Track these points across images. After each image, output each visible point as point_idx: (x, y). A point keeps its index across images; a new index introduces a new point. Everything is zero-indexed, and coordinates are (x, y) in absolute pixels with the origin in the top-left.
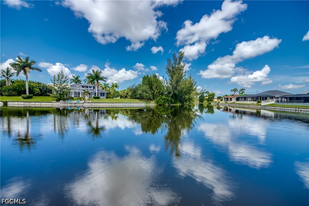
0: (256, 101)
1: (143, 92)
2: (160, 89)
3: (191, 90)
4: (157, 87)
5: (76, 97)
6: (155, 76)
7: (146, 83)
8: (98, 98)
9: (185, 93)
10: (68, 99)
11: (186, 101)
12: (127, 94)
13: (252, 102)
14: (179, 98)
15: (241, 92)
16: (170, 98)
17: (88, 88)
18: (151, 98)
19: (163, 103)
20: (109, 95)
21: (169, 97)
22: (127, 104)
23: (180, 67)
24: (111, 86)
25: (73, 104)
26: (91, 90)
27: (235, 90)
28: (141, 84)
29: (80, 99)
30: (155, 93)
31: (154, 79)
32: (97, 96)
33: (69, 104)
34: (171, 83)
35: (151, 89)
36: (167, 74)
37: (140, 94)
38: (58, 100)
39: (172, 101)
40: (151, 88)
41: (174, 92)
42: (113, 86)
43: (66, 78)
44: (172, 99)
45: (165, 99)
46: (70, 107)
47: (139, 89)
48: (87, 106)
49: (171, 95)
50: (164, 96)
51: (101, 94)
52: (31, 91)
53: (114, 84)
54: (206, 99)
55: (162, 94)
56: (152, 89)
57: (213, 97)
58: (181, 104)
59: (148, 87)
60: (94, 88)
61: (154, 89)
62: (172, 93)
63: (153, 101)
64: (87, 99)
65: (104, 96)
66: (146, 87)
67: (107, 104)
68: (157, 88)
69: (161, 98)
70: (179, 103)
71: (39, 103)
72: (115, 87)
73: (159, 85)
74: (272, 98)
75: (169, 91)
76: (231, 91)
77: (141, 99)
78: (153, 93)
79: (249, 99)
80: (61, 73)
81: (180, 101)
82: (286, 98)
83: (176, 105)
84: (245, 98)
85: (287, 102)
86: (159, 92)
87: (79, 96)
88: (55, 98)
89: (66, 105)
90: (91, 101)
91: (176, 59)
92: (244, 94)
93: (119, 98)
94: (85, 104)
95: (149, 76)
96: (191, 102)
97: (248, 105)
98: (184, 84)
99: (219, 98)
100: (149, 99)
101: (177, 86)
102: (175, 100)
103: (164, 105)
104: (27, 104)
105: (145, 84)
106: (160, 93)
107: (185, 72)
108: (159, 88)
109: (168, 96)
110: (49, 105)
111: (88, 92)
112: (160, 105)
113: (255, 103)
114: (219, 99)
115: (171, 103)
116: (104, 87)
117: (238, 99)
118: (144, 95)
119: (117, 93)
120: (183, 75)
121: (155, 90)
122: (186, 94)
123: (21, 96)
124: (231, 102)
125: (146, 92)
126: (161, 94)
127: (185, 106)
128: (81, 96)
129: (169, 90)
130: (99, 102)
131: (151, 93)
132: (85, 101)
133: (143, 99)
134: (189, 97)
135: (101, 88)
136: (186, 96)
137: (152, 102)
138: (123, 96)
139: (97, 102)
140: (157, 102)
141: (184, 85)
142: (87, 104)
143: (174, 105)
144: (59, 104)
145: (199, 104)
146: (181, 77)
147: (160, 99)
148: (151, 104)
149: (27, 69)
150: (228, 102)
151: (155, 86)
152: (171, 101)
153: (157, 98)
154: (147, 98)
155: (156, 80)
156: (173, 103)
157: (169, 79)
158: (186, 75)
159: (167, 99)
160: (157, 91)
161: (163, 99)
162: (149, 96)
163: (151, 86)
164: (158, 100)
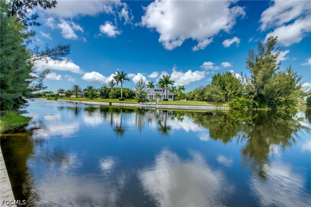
1: (212, 93)
2: (236, 89)
3: (290, 88)
4: (232, 87)
5: (150, 99)
6: (229, 74)
7: (217, 83)
8: (167, 100)
9: (278, 93)
10: (145, 101)
11: (280, 104)
12: (194, 96)
14: (267, 100)
16: (252, 100)
17: (159, 92)
18: (222, 100)
19: (241, 106)
20: (176, 97)
22: (193, 106)
23: (269, 58)
24: (178, 89)
25: (148, 105)
26: (161, 93)
28: (211, 84)
29: (153, 101)
30: (229, 94)
31: (228, 77)
32: (165, 98)
33: (146, 105)
34: (253, 80)
35: (223, 89)
36: (248, 69)
37: (209, 96)
38: (139, 102)
40: (224, 88)
41: (258, 92)
42: (180, 88)
43: (144, 84)
44: (255, 101)
45: (243, 101)
46: (146, 107)
47: (208, 90)
48: (158, 107)
49: (253, 96)
50: (242, 97)
51: (169, 96)
52: (124, 95)
53: (181, 87)
55: (240, 95)
56: (225, 89)
58: (270, 109)
59: (220, 87)
60: (164, 91)
61: (228, 90)
62: (256, 94)
63: (225, 103)
64: (158, 101)
65: (171, 98)
66: (217, 88)
67: (174, 106)
68: (232, 88)
69: (238, 100)
70: (267, 107)
71: (128, 104)
72: (181, 90)
73: (234, 84)
75: (250, 91)
77: (210, 101)
78: (226, 94)
80: (140, 80)
81: (268, 105)
83: (262, 109)
86: (235, 93)
87: (153, 99)
88: (137, 100)
89: (144, 106)
90: (161, 103)
91: (263, 49)
93: (185, 100)
94: (156, 105)
95: (221, 75)
96: (290, 106)
98: (276, 81)
100: (221, 101)
101: (264, 83)
102: (261, 102)
103: (242, 109)
104: (121, 104)
105: (215, 84)
106: (236, 94)
107: (279, 64)
108: (234, 88)
109: (248, 98)
110: (133, 105)
111: (159, 95)
112: (236, 109)
115: (254, 107)
116: (171, 90)
119: (183, 95)
120: (275, 68)
121: (229, 90)
122: (280, 95)
123: (118, 98)
125: (217, 93)
126: (237, 95)
127: (278, 111)
128: (154, 98)
129: (250, 89)
130: (167, 104)
131: (224, 95)
132: (156, 103)
133: (212, 101)
134: (287, 99)
135: (169, 91)
136: (280, 98)
137: (224, 105)
138: (189, 98)
139: (166, 104)
140: (231, 105)
141: (278, 82)
142: (158, 105)
143: (259, 109)
144: (140, 105)
145: (307, 109)
146: (272, 71)
147: (236, 101)
148: (222, 107)
149: (122, 79)
151: (229, 86)
152: (253, 104)
153: (232, 100)
154: (218, 100)
155: (230, 78)
156: (257, 107)
157: (251, 75)
158: (280, 68)
159: (247, 102)
160: (232, 92)
161: (240, 101)
162: (220, 97)
163: (223, 86)
164: (232, 102)
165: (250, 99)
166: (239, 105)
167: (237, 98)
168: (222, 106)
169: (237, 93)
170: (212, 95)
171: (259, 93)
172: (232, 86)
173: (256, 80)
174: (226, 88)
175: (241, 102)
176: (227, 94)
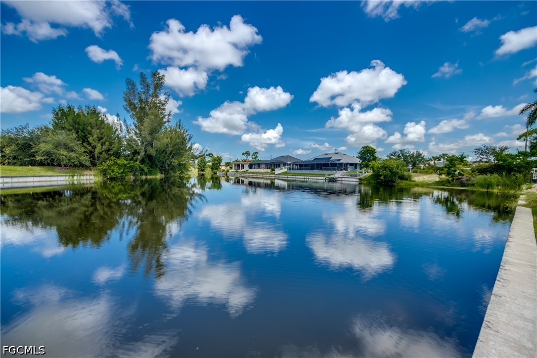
0: (270, 169)
1: (56, 147)
2: (111, 144)
3: (182, 149)
4: (102, 138)
6: (95, 113)
7: (67, 125)
9: (171, 154)
11: (173, 168)
13: (266, 170)
14: (159, 164)
15: (254, 157)
16: (138, 162)
18: (84, 163)
19: (121, 173)
21: (136, 161)
23: (156, 103)
27: (247, 153)
28: (51, 127)
30: (97, 151)
31: (92, 118)
34: (138, 132)
35: (84, 141)
36: (128, 111)
37: (48, 154)
39: (142, 170)
40: (84, 139)
41: (146, 151)
44: (143, 166)
45: (125, 165)
47: (43, 139)
49: (139, 157)
50: (122, 159)
54: (209, 166)
55: (117, 155)
56: (88, 141)
57: (220, 163)
58: (163, 176)
59: (75, 136)
61: (94, 143)
62: (142, 153)
63: (90, 170)
66: (68, 138)
68: (102, 141)
69: (115, 163)
70: (159, 174)
73: (106, 134)
74: (285, 164)
75: (135, 148)
76: (243, 155)
77: (53, 165)
78: (91, 152)
79: (263, 166)
81: (160, 170)
82: (297, 165)
83: (153, 177)
84: (259, 165)
85: (298, 169)
86: (109, 150)
91: (148, 86)
92: (257, 159)
95: (76, 110)
96: (184, 171)
97: (262, 173)
98: (167, 138)
99: (228, 164)
100: (81, 166)
101: (153, 139)
102: (151, 167)
103: (122, 179)
105: (63, 128)
106: (111, 152)
107: (169, 115)
108: (106, 141)
109: (132, 159)
112: (112, 179)
113: (269, 170)
114: (228, 166)
115: (141, 175)
117: (251, 166)
118: (60, 154)
120: (164, 120)
121: (96, 144)
122: (173, 157)
124: (243, 170)
125: (69, 148)
126: (113, 154)
127: (172, 179)
129: (134, 146)
131: (84, 152)
133: (59, 165)
134: (180, 162)
136: (173, 160)
137: (88, 172)
140: (104, 173)
141: (169, 139)
143: (149, 177)
145: (198, 174)
146: (161, 124)
147: (112, 165)
148: (85, 178)
150: (239, 171)
151: (95, 136)
152: (140, 170)
153: (103, 163)
154: (73, 163)
155: (96, 121)
156: (146, 175)
157: (133, 123)
158: (170, 120)
159: (131, 166)
160: (103, 147)
161: (119, 165)
162: (77, 157)
163: (83, 134)
164: (105, 167)
165: (134, 161)
166: (117, 171)
167: (114, 160)
168: (83, 175)
169: (113, 150)
170: (56, 151)
171: (148, 153)
172: (103, 136)
173: (142, 132)
174: (90, 139)
175: (120, 167)
176: (93, 150)
